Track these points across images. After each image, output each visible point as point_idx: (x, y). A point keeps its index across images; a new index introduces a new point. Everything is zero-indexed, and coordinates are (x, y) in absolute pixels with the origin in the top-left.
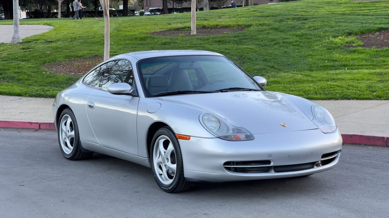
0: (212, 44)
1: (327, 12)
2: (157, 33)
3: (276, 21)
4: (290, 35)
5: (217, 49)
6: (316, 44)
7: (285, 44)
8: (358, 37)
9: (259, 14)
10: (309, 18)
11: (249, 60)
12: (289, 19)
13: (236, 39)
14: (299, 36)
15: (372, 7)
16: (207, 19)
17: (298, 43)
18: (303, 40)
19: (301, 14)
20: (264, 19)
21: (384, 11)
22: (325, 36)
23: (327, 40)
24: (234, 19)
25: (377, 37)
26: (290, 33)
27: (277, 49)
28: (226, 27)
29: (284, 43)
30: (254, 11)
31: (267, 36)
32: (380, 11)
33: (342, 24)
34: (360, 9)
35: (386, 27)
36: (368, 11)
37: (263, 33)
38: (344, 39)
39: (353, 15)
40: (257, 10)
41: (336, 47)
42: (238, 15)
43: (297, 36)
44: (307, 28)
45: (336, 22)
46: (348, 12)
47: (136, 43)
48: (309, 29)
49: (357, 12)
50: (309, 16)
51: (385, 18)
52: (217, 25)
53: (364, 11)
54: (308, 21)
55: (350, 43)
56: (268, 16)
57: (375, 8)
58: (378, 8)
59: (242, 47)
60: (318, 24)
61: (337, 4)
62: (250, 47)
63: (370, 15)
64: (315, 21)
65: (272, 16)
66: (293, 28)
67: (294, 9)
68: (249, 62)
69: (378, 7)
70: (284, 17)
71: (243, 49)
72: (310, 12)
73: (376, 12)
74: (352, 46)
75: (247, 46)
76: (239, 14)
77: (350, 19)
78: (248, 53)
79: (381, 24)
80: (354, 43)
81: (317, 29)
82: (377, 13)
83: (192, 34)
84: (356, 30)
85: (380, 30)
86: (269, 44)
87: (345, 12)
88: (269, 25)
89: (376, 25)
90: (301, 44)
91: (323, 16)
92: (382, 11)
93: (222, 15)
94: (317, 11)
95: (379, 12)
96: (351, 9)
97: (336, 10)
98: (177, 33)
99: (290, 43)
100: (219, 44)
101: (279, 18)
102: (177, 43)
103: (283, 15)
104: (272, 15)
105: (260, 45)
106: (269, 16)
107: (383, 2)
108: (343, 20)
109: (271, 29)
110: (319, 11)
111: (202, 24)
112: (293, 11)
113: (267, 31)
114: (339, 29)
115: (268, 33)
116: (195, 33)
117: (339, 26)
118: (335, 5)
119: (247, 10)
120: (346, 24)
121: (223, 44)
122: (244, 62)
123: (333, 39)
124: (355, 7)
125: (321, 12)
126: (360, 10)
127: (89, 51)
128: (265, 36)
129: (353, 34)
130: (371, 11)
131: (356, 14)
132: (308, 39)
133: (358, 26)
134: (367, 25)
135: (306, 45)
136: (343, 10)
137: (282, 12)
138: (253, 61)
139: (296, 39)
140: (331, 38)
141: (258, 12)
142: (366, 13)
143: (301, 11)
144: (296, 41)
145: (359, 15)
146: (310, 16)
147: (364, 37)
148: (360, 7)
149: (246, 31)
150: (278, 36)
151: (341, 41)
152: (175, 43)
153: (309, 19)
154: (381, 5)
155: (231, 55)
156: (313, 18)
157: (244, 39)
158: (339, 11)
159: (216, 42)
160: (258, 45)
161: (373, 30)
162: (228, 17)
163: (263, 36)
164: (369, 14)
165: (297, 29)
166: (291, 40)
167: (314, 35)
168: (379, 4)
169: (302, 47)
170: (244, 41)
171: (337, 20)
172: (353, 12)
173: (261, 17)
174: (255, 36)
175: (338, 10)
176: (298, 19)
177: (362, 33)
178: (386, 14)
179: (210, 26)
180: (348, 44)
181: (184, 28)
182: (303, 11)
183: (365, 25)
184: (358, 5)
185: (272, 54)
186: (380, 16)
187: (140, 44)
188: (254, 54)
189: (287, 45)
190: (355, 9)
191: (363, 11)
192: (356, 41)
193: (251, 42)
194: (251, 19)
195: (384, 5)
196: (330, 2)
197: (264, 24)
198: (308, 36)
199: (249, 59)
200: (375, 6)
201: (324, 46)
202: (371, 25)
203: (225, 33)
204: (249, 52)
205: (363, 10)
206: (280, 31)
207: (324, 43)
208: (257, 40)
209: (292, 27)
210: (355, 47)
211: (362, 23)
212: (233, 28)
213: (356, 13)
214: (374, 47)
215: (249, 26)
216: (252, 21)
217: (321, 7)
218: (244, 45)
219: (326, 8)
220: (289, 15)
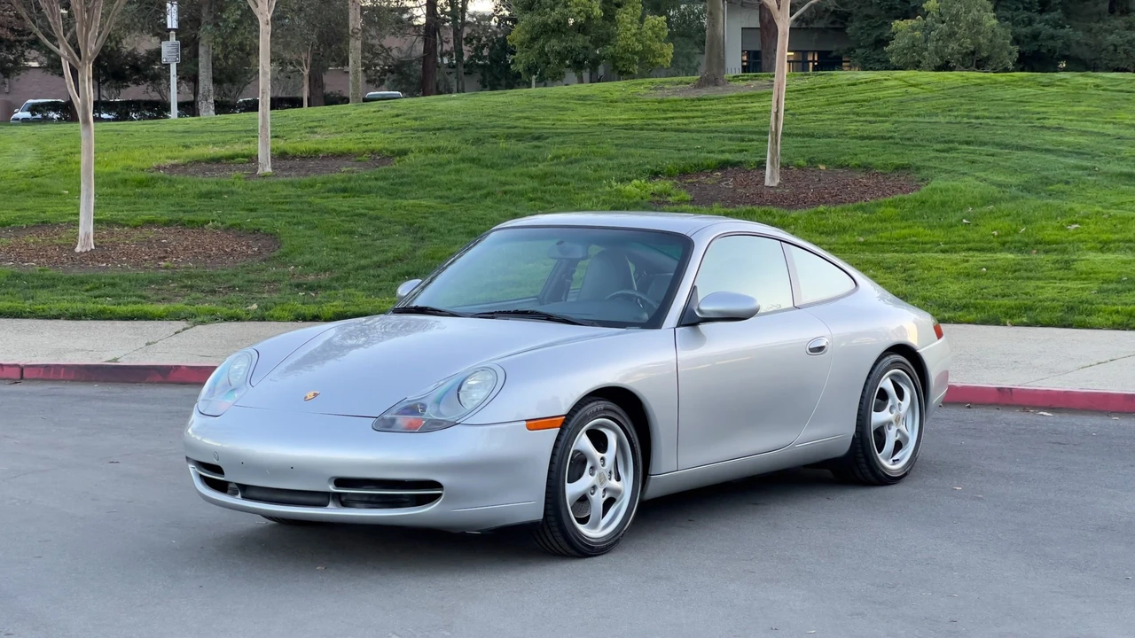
0: (328, 198)
1: (585, 121)
2: (165, 168)
3: (466, 141)
4: (515, 175)
5: (346, 209)
6: (583, 195)
7: (508, 196)
8: (675, 181)
9: (416, 124)
10: (546, 135)
11: (432, 234)
12: (497, 136)
13: (381, 183)
14: (537, 177)
15: (692, 111)
16: (281, 134)
17: (539, 194)
18: (550, 187)
19: (522, 125)
20: (434, 137)
21: (723, 121)
22: (600, 179)
23: (608, 189)
24: (352, 136)
25: (719, 182)
26: (512, 170)
27: (491, 208)
28: (339, 156)
29: (505, 193)
30: (397, 116)
31: (458, 178)
32: (713, 122)
33: (633, 150)
34: (664, 116)
35: (737, 160)
36: (685, 121)
37: (446, 170)
38: (646, 187)
39: (650, 130)
40: (405, 114)
41: (631, 204)
42: (358, 125)
43: (531, 177)
44: (552, 159)
45: (616, 145)
46: (637, 122)
47: (131, 193)
48: (555, 161)
49: (660, 122)
50: (545, 131)
51: (730, 139)
52: (317, 151)
53: (676, 121)
54: (548, 143)
55: (660, 195)
56: (439, 129)
57: (699, 114)
58: (707, 113)
59: (405, 202)
60: (572, 149)
61: (604, 101)
62: (424, 202)
63: (691, 131)
64: (563, 142)
65: (450, 128)
66: (516, 157)
67: (500, 112)
68: (435, 238)
69: (706, 110)
70: (480, 131)
71: (410, 208)
72: (544, 120)
73: (704, 123)
74: (667, 203)
75: (417, 202)
76: (360, 122)
77: (647, 139)
78: (425, 218)
79: (723, 152)
80: (669, 195)
81: (576, 161)
82: (709, 127)
83: (260, 172)
84: (669, 164)
85: (723, 166)
86: (469, 195)
87: (631, 122)
88: (453, 151)
89: (712, 155)
90: (547, 197)
91: (580, 131)
92: (719, 122)
93: (315, 124)
94: (559, 117)
95: (712, 124)
96: (642, 114)
97: (607, 117)
98: (218, 169)
99: (522, 194)
100: (344, 197)
101: (470, 134)
102: (237, 193)
103: (479, 126)
104: (448, 126)
105: (448, 198)
106: (442, 129)
107: (715, 101)
108: (632, 141)
109: (463, 160)
110: (565, 118)
111: (278, 148)
112: (499, 117)
113: (452, 167)
114: (629, 163)
115: (458, 171)
116: (268, 169)
117: (627, 156)
118: (602, 103)
119: (375, 112)
120: (641, 151)
121: (354, 197)
122: (422, 239)
123: (620, 186)
124: (651, 110)
125: (572, 121)
126: (666, 119)
127: (17, 210)
128: (453, 177)
129: (663, 174)
130: (691, 120)
131: (659, 128)
132: (561, 185)
133: (672, 156)
134: (692, 154)
135: (560, 197)
136: (623, 117)
137: (472, 119)
138: (442, 234)
139: (530, 184)
140: (614, 184)
141: (408, 119)
142: (684, 127)
143: (519, 119)
144: (534, 190)
145: (665, 130)
146: (548, 131)
147: (689, 181)
148: (665, 111)
149: (396, 164)
150: (485, 177)
151: (638, 190)
152: (233, 193)
153: (548, 138)
154: (714, 107)
155: (385, 222)
156: (558, 135)
157: (401, 184)
158: (614, 120)
159: (336, 191)
160: (441, 197)
161: (708, 167)
162: (333, 130)
163: (449, 177)
164: (688, 127)
165: (526, 161)
166: (521, 187)
167: (573, 176)
168: (709, 105)
169: (549, 202)
170: (405, 189)
171: (616, 142)
172: (649, 122)
173: (423, 130)
174: (427, 176)
175: (612, 117)
176: (520, 138)
177: (684, 173)
178: (731, 129)
179: (299, 153)
180: (657, 198)
181: (232, 157)
182: (526, 118)
183: (687, 154)
184: (657, 105)
185: (482, 219)
186: (716, 134)
187: (141, 195)
188: (442, 220)
189: (514, 199)
190: (656, 116)
191: (673, 121)
192: (673, 192)
193: (422, 191)
194: (399, 134)
195: (720, 107)
196: (586, 96)
197: (439, 148)
198: (558, 177)
199: (432, 230)
200: (699, 108)
201: (603, 200)
202: (702, 155)
203: (344, 169)
204: (427, 215)
205: (673, 118)
206: (487, 167)
207: (602, 193)
208: (436, 188)
209: (513, 158)
210: (673, 204)
211: (679, 150)
212: (360, 158)
213: (659, 125)
214: (716, 204)
215: (404, 153)
216: (403, 140)
217: (567, 109)
218: (406, 199)
219: (581, 110)
220: (494, 127)
